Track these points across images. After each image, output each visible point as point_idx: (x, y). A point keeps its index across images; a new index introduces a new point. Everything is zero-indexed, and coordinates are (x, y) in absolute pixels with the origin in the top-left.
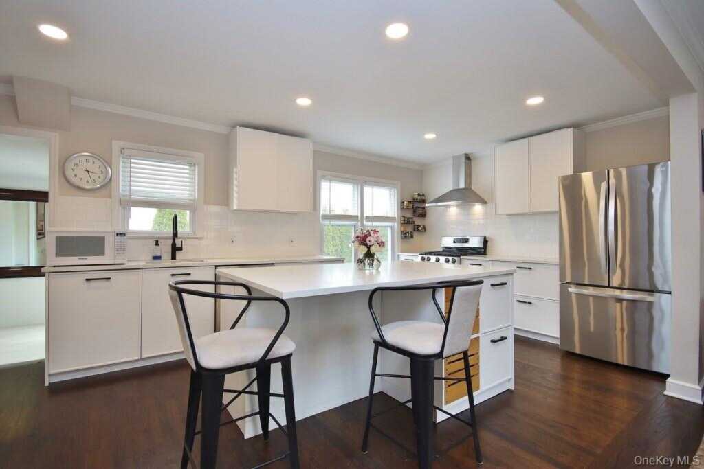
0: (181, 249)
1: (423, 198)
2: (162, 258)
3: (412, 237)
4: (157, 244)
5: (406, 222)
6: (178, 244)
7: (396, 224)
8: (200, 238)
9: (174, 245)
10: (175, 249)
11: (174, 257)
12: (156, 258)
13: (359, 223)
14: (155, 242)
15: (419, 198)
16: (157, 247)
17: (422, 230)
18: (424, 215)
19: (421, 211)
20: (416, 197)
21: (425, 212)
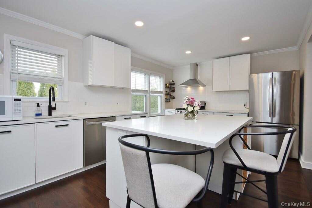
0: (55, 108)
1: (174, 83)
2: (42, 115)
3: (170, 101)
4: (38, 105)
5: (167, 94)
6: (53, 106)
7: (163, 95)
9: (50, 107)
10: (51, 109)
11: (50, 114)
12: (38, 115)
13: (148, 94)
14: (37, 105)
15: (173, 83)
16: (38, 107)
17: (173, 97)
18: (174, 91)
19: (173, 89)
20: (171, 82)
21: (175, 90)
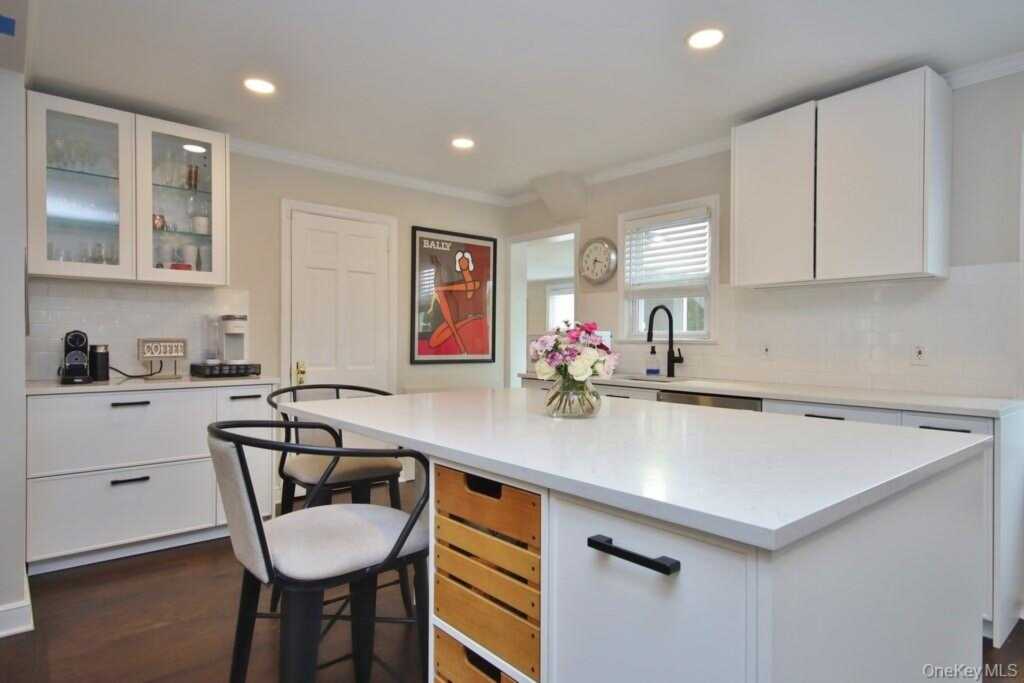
0: (680, 360)
4: (653, 351)
6: (676, 354)
8: (714, 344)
9: (671, 353)
10: (673, 361)
11: (671, 373)
12: (651, 372)
14: (650, 349)
16: (653, 355)
